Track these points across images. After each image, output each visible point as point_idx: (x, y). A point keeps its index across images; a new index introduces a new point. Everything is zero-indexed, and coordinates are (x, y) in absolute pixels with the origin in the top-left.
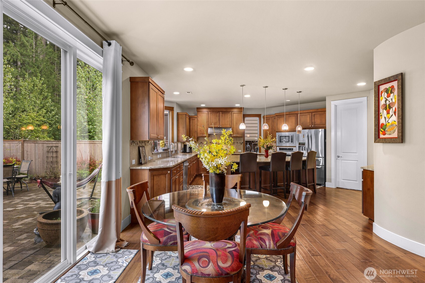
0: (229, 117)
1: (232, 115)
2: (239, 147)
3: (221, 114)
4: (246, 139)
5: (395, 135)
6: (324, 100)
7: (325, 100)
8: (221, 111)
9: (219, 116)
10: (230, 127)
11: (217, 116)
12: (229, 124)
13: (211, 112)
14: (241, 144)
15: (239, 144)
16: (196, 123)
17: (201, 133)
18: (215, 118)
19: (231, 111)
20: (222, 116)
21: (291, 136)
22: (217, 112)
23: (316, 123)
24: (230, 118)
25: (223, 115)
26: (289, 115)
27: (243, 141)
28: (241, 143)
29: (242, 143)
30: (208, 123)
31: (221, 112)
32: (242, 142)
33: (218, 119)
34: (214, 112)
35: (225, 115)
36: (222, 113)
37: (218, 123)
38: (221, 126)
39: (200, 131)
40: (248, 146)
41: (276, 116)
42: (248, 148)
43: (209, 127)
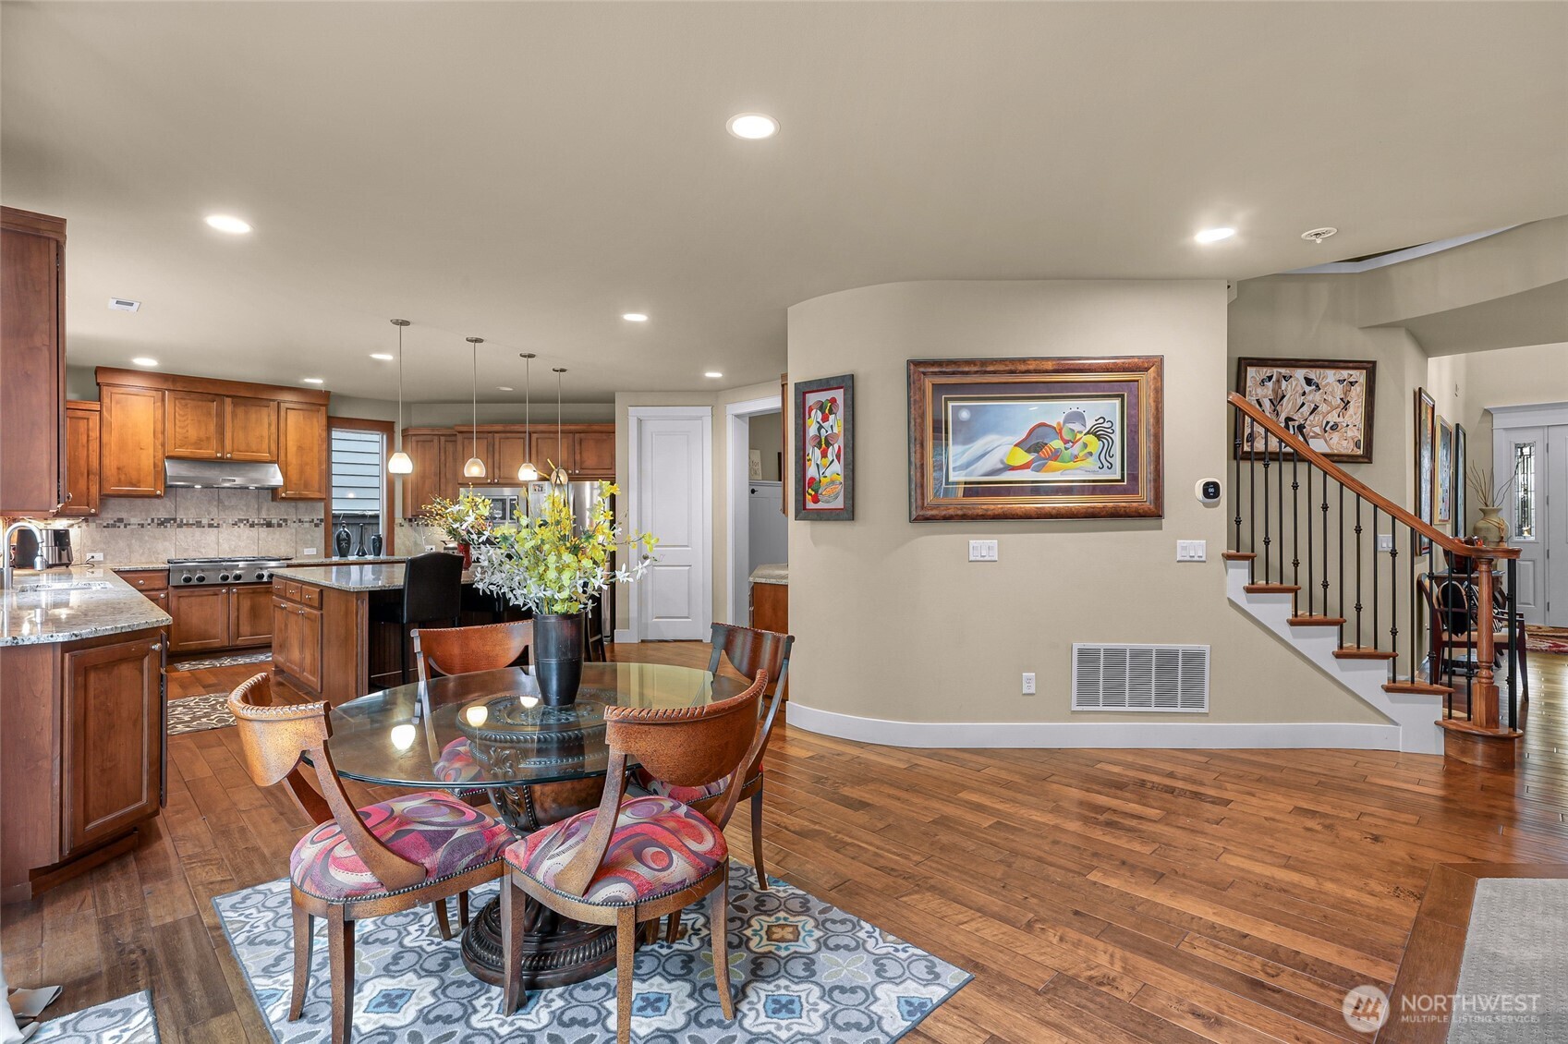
0: (266, 421)
1: (283, 413)
2: (309, 536)
3: (228, 407)
4: (338, 507)
5: (839, 503)
6: (610, 400)
7: (613, 401)
8: (228, 396)
9: (221, 415)
10: (270, 458)
11: (209, 414)
12: (265, 446)
13: (180, 395)
14: (317, 525)
15: (307, 525)
16: (95, 434)
17: (123, 477)
18: (199, 421)
19: (274, 400)
20: (234, 415)
21: (511, 500)
22: (210, 397)
23: (584, 466)
24: (270, 425)
25: (240, 411)
26: (503, 435)
27: (323, 515)
28: (316, 521)
29: (321, 520)
30: (160, 440)
31: (228, 401)
32: (319, 517)
33: (212, 427)
34: (193, 396)
35: (246, 413)
36: (235, 405)
37: (214, 443)
38: (229, 455)
39: (118, 469)
40: (345, 532)
41: (459, 432)
42: (344, 540)
43: (169, 458)
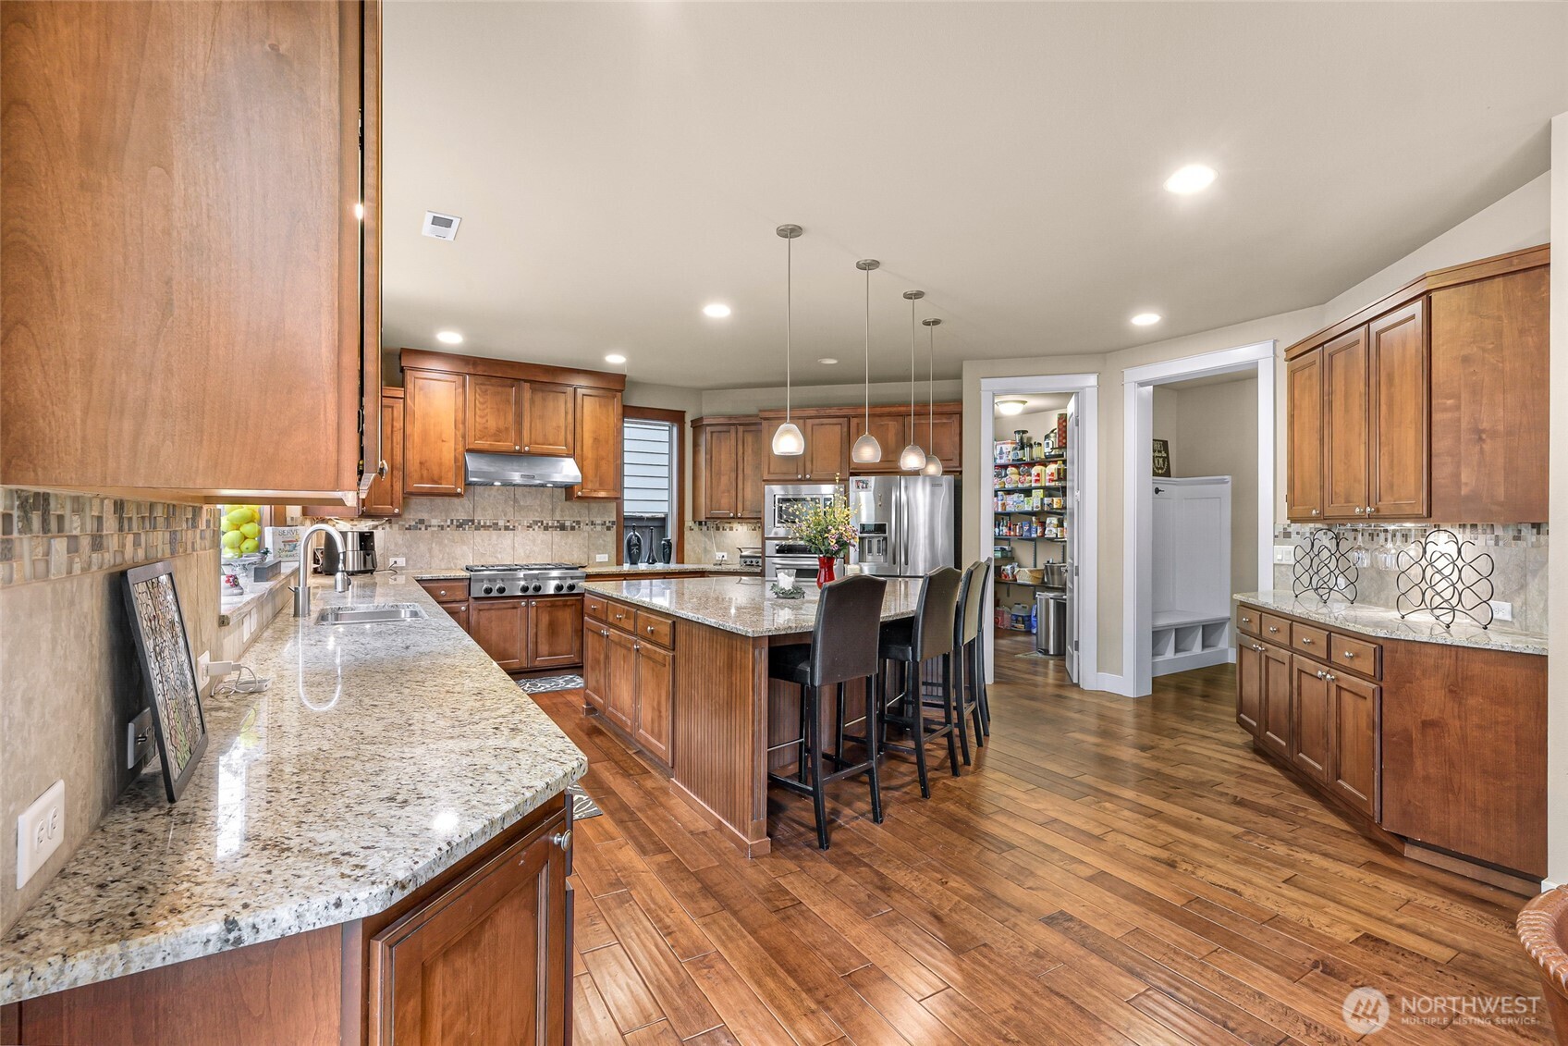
0: (563, 409)
1: (579, 401)
2: (601, 541)
3: (527, 394)
4: (630, 509)
8: (526, 381)
9: (519, 403)
10: (566, 451)
11: (508, 401)
12: (562, 437)
13: (480, 380)
14: (608, 528)
15: (599, 528)
16: (398, 425)
17: (425, 473)
18: (498, 410)
19: (570, 386)
20: (532, 402)
22: (509, 382)
24: (566, 413)
25: (539, 396)
26: (817, 421)
27: (615, 516)
28: (608, 524)
29: (613, 523)
30: (461, 431)
31: (527, 385)
32: (611, 519)
33: (511, 417)
34: (494, 380)
35: (544, 399)
36: (534, 390)
37: (513, 433)
38: (527, 448)
39: (421, 463)
40: (636, 536)
41: (764, 419)
42: (636, 545)
43: (470, 451)
